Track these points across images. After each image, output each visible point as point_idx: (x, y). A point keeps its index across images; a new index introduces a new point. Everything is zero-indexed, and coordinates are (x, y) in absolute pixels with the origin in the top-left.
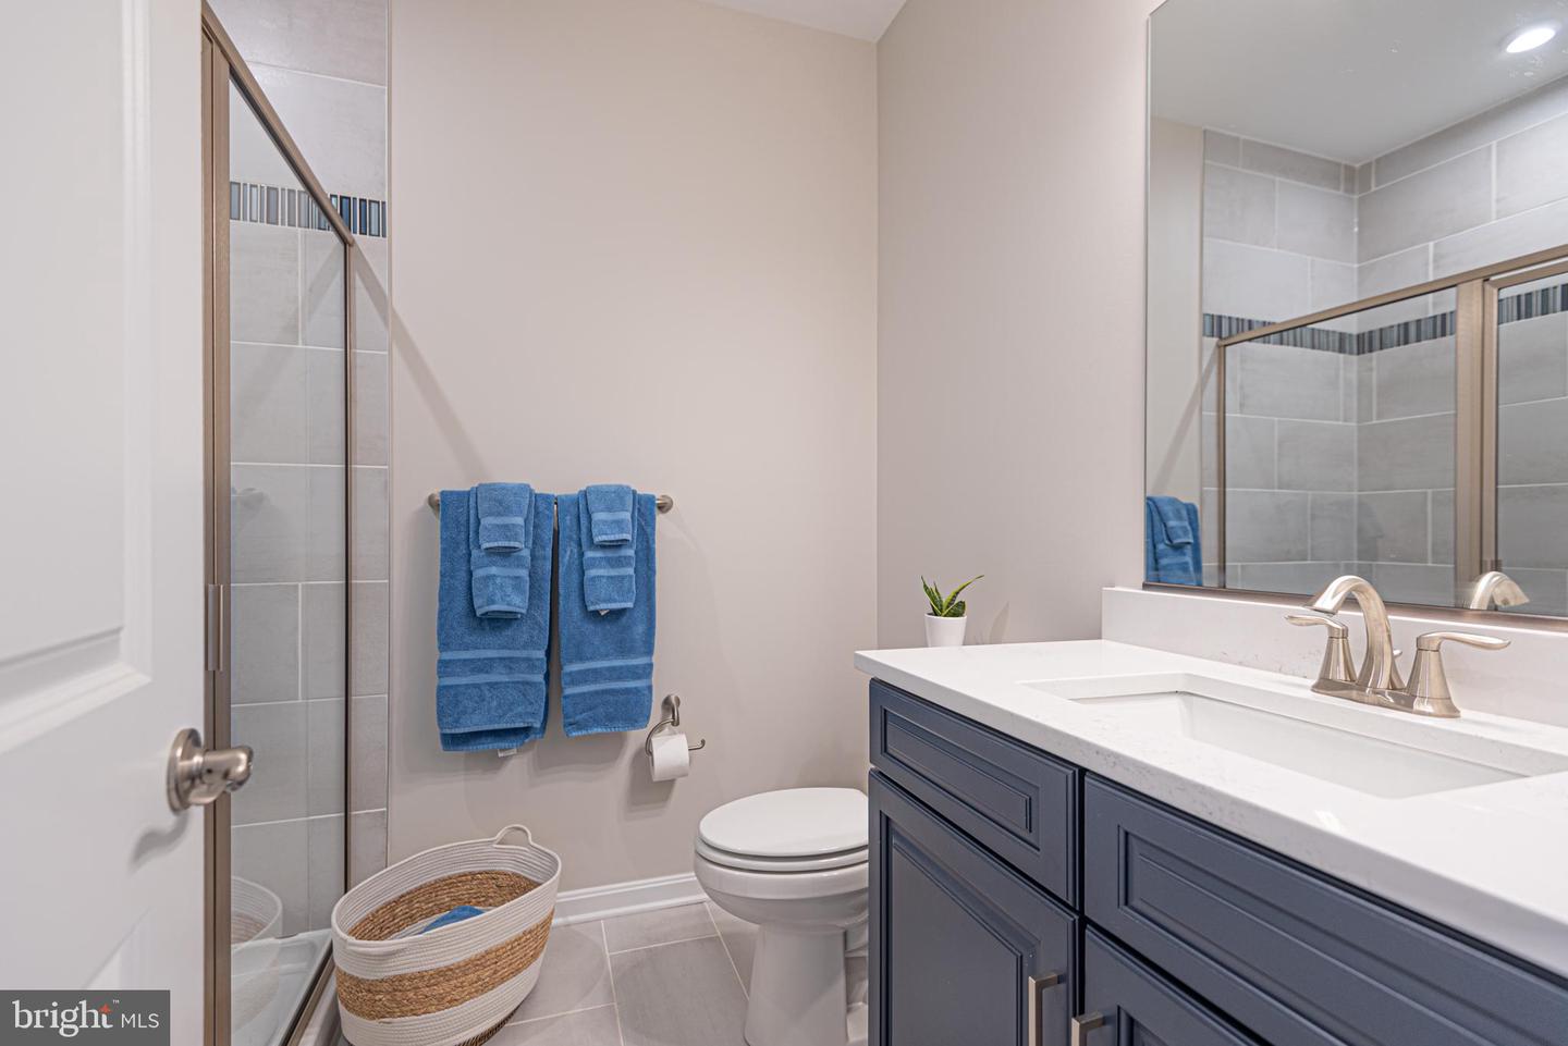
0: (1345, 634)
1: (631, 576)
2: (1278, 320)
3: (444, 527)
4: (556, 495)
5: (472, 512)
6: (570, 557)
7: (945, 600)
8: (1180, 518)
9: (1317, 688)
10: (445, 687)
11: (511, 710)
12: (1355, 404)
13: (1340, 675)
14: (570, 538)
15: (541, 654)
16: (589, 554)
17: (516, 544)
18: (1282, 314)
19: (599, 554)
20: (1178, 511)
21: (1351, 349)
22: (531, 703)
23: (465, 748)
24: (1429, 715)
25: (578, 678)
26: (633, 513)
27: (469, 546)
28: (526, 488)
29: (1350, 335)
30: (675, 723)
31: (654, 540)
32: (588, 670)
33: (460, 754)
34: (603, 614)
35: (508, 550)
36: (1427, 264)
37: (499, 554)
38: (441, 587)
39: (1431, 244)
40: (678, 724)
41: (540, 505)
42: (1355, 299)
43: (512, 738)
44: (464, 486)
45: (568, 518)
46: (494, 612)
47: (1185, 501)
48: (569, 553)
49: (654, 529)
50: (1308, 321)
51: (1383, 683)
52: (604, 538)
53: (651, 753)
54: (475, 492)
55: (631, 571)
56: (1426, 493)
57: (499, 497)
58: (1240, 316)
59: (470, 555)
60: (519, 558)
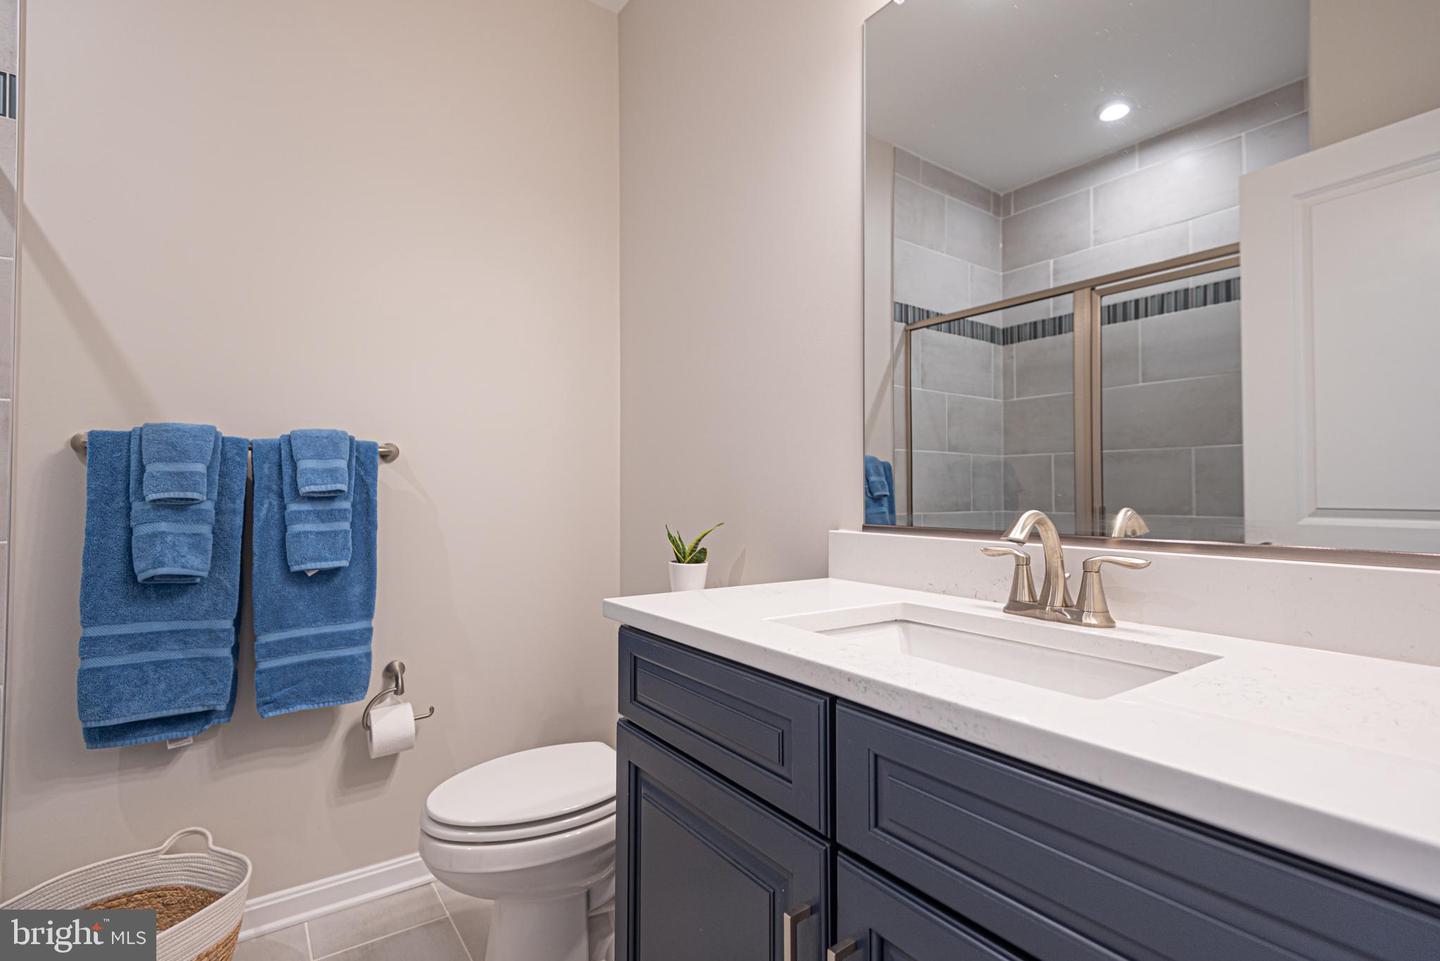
0: (1028, 561)
1: (346, 532)
2: (946, 313)
3: (93, 474)
4: (251, 439)
5: (134, 457)
6: (269, 511)
7: (688, 549)
8: (879, 474)
9: (1008, 609)
10: (92, 671)
11: (186, 692)
12: (1002, 385)
13: (1025, 598)
14: (269, 489)
15: (228, 624)
16: (293, 507)
17: (195, 495)
18: (949, 307)
19: (306, 507)
20: (877, 467)
21: (998, 340)
22: (213, 683)
23: (119, 743)
24: (1094, 626)
25: (274, 651)
26: (350, 460)
27: (128, 498)
28: (211, 430)
29: (998, 329)
30: (399, 691)
31: (375, 491)
32: (291, 639)
33: (112, 752)
34: (310, 574)
35: (183, 503)
36: (1049, 277)
37: (171, 507)
38: (87, 548)
39: (1052, 261)
40: (402, 692)
41: (226, 452)
42: (1001, 299)
43: (187, 726)
44: (122, 424)
45: (266, 466)
46: (161, 576)
47: (882, 460)
48: (266, 506)
49: (375, 479)
50: (966, 314)
51: (1058, 603)
52: (313, 488)
53: (368, 728)
54: (140, 433)
55: (346, 526)
56: (1050, 457)
57: (173, 441)
58: (921, 307)
59: (130, 508)
60: (199, 512)
